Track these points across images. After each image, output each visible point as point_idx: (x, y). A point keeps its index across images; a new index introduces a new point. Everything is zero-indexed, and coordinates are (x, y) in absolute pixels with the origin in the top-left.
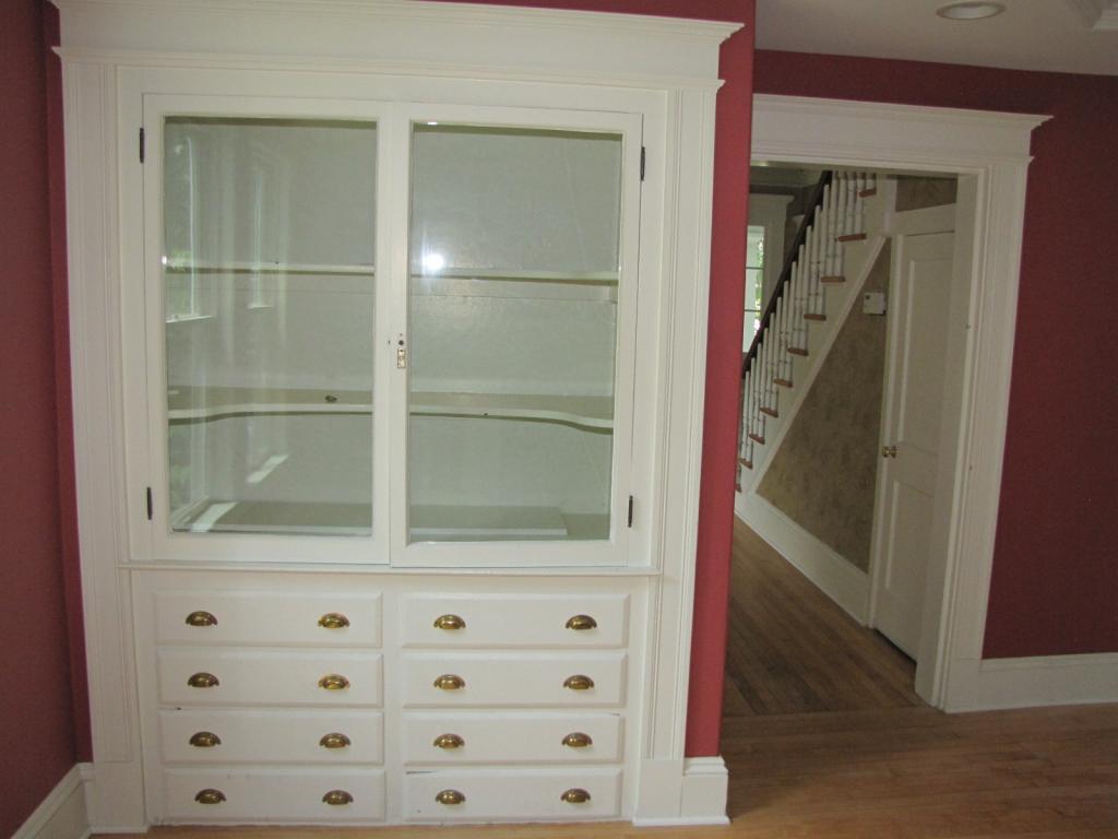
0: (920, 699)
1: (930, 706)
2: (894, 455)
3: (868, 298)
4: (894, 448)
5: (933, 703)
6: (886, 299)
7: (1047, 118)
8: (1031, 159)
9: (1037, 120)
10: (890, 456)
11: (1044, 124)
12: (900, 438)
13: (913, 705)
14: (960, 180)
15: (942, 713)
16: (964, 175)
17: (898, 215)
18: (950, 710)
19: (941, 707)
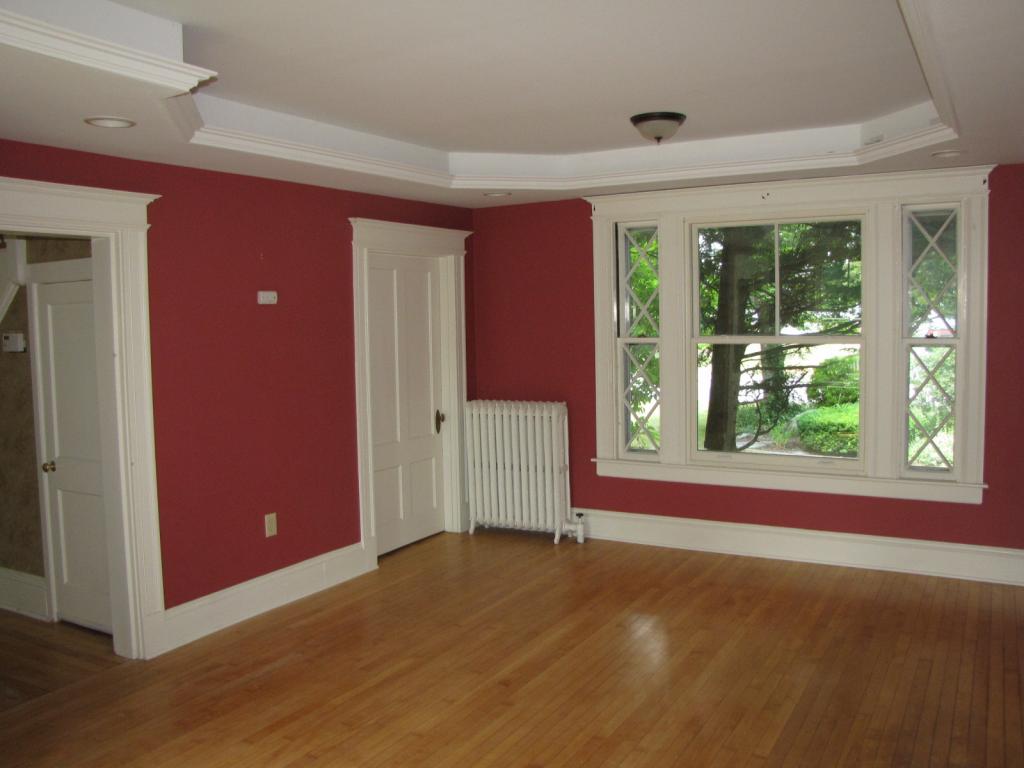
0: (123, 658)
1: (131, 659)
2: (54, 469)
3: (7, 338)
4: (53, 463)
5: (134, 656)
6: (27, 339)
7: (158, 196)
8: (148, 226)
9: (151, 198)
10: (50, 471)
11: (156, 200)
12: (57, 454)
13: (119, 664)
14: (93, 241)
15: (144, 661)
16: (95, 237)
17: (30, 266)
18: (148, 658)
19: (141, 657)
